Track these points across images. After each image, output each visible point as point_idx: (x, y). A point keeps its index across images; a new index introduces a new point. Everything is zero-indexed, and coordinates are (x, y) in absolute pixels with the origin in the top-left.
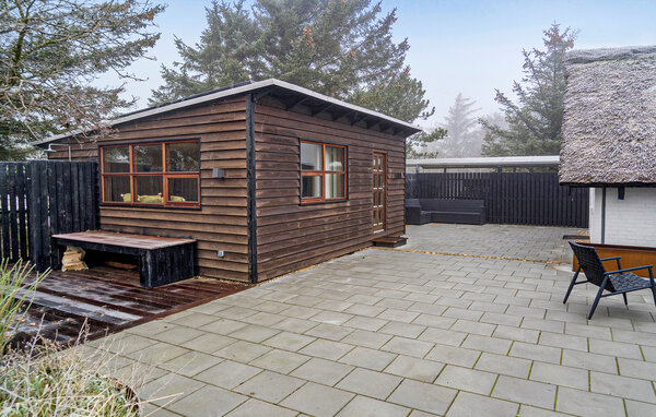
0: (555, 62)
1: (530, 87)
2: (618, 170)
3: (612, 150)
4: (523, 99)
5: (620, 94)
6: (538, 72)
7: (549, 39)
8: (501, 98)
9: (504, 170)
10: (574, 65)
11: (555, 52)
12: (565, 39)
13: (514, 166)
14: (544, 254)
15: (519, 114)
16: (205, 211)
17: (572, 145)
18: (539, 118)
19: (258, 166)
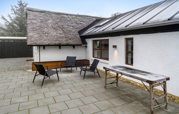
0: (21, 10)
1: (14, 16)
2: (44, 41)
3: (41, 36)
4: (11, 20)
5: (42, 21)
6: (16, 12)
7: (19, 4)
8: (3, 18)
9: (5, 41)
10: (29, 12)
11: (21, 8)
12: (24, 5)
13: (9, 40)
14: (22, 67)
15: (10, 23)
17: (30, 34)
18: (16, 26)
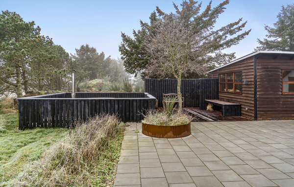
16: (243, 95)
19: (258, 80)
